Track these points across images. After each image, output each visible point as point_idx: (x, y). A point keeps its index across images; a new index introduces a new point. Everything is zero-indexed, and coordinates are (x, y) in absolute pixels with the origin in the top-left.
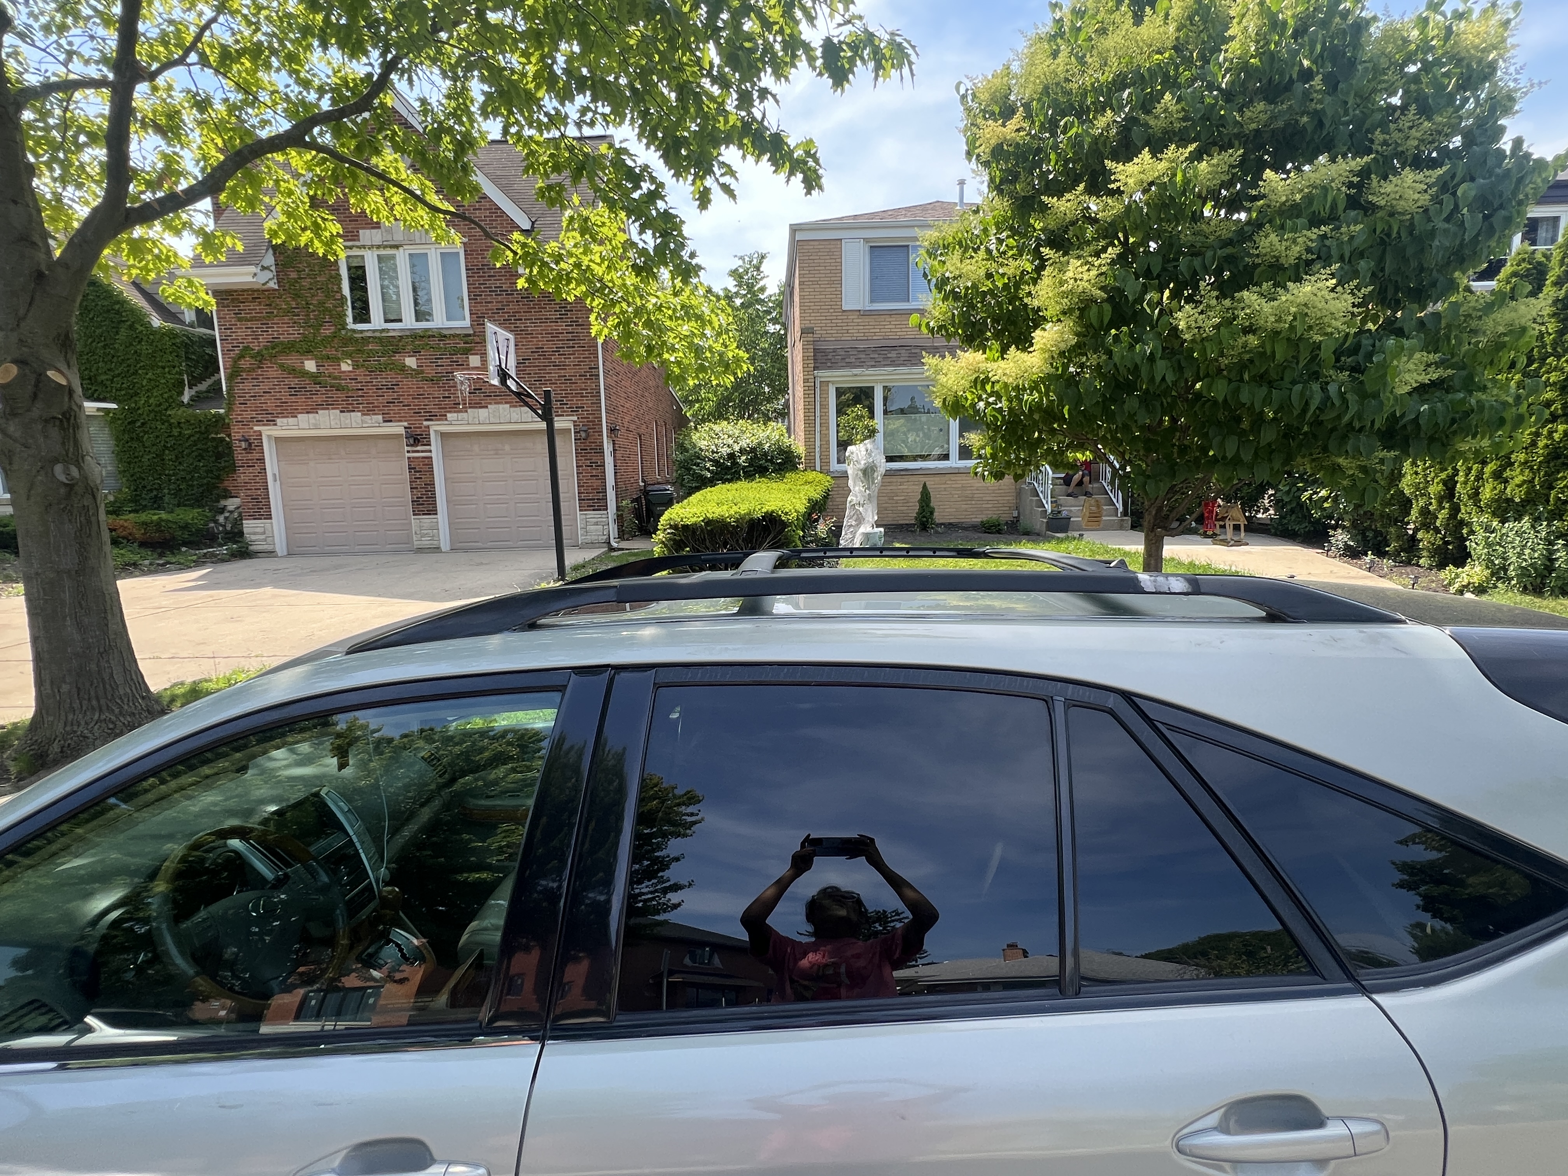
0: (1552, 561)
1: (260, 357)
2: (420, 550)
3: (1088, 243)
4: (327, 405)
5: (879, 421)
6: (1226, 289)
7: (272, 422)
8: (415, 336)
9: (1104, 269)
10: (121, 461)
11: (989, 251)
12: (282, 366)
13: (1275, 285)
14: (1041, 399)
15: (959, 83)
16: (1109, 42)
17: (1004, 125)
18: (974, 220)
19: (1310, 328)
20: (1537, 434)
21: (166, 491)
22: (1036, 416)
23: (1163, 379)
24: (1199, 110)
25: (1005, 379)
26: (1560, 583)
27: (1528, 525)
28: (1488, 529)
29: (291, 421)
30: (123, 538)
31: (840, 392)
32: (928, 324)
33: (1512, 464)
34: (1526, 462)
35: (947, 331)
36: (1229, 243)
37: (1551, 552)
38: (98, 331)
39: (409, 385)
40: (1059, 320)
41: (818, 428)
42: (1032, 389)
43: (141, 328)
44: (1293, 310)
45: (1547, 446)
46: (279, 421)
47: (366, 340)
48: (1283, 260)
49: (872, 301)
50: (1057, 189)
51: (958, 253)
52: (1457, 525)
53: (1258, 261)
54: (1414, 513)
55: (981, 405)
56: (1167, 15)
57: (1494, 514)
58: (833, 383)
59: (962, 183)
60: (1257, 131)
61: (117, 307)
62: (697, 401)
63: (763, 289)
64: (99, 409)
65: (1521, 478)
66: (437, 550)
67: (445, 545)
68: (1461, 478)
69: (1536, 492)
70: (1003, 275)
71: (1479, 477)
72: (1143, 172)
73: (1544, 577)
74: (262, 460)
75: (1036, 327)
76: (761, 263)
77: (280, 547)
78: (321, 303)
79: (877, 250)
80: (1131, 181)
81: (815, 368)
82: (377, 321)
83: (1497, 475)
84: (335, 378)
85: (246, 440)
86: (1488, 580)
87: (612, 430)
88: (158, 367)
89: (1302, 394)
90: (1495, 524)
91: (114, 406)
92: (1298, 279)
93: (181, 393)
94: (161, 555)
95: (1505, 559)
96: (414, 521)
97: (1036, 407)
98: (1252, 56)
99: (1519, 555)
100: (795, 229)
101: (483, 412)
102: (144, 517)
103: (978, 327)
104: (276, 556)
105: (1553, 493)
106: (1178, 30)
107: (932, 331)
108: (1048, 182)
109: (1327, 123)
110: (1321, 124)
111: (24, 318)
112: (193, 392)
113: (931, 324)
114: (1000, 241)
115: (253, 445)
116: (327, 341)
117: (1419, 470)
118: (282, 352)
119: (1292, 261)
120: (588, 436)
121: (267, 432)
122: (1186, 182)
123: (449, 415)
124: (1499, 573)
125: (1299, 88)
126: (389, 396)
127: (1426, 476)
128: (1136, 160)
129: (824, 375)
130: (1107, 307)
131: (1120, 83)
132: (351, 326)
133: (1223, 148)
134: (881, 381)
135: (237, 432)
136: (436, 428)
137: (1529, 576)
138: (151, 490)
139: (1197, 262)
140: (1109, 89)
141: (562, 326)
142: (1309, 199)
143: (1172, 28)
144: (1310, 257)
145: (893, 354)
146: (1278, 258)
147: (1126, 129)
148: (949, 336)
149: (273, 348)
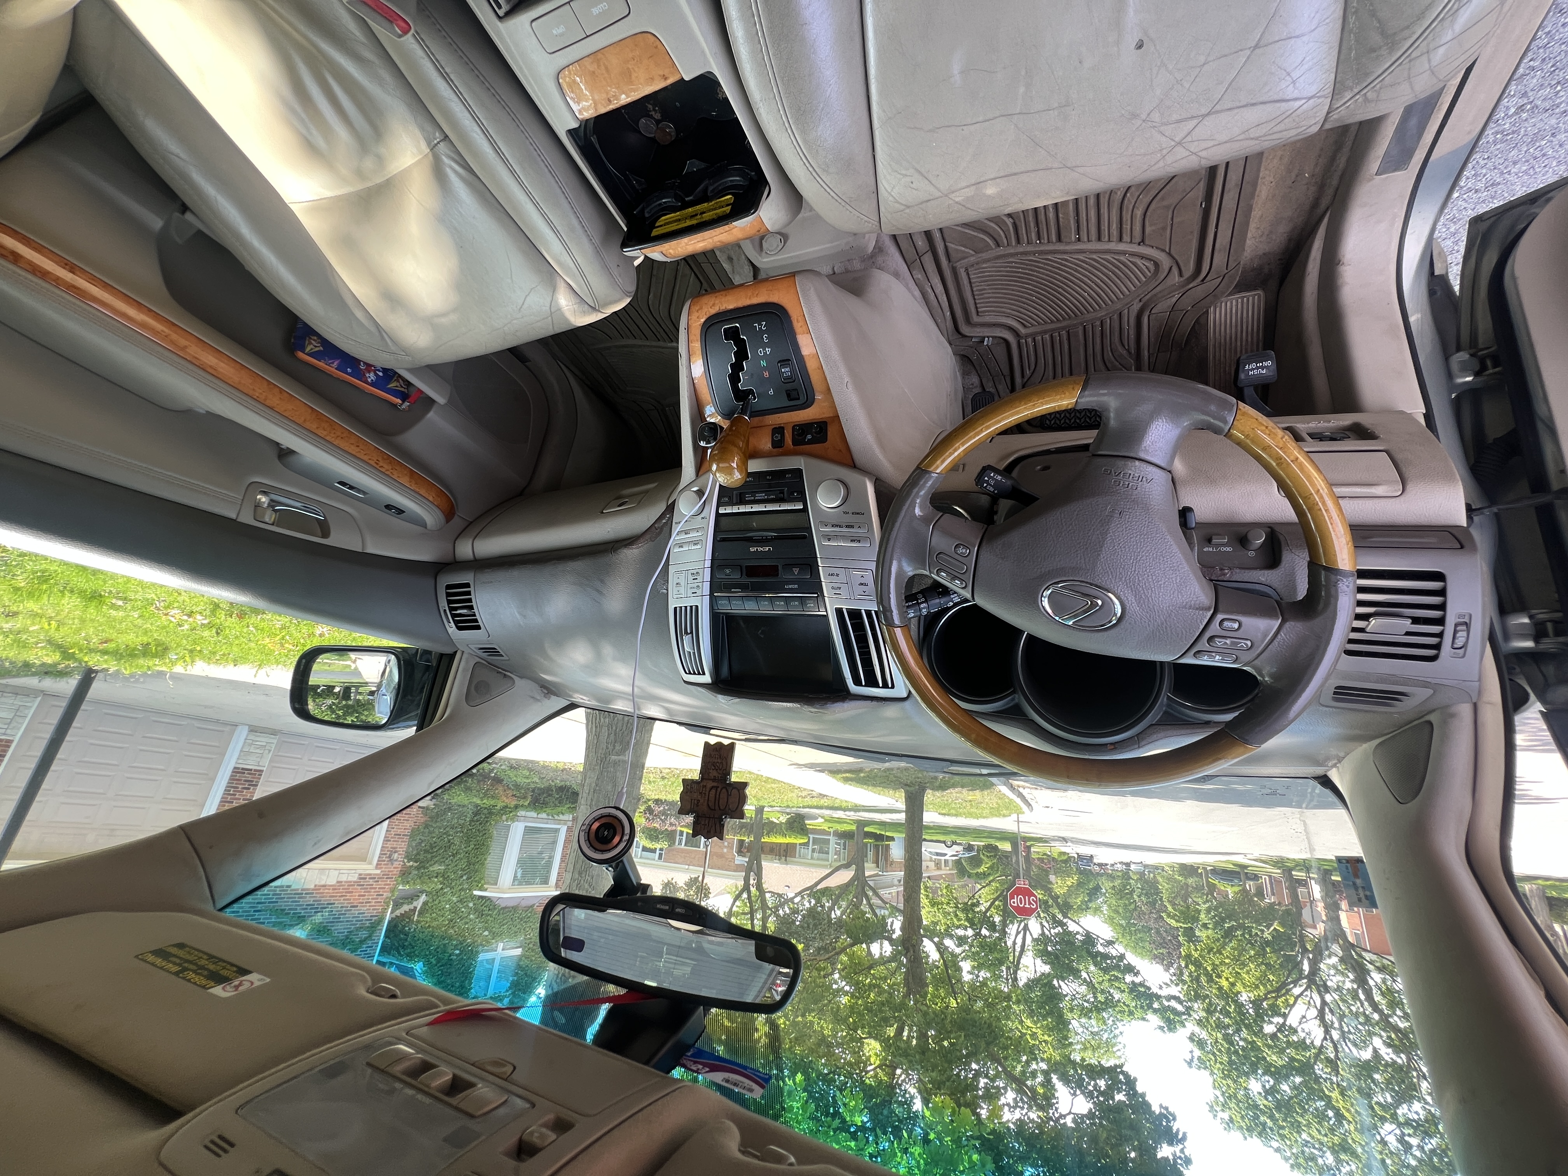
2: (274, 732)
10: (487, 847)
29: (344, 878)
43: (431, 962)
64: (486, 890)
66: (253, 730)
67: (242, 732)
85: (391, 860)
91: (476, 892)
96: (265, 764)
112: (415, 904)
115: (387, 856)
121: (370, 868)
135: (396, 868)
138: (477, 820)
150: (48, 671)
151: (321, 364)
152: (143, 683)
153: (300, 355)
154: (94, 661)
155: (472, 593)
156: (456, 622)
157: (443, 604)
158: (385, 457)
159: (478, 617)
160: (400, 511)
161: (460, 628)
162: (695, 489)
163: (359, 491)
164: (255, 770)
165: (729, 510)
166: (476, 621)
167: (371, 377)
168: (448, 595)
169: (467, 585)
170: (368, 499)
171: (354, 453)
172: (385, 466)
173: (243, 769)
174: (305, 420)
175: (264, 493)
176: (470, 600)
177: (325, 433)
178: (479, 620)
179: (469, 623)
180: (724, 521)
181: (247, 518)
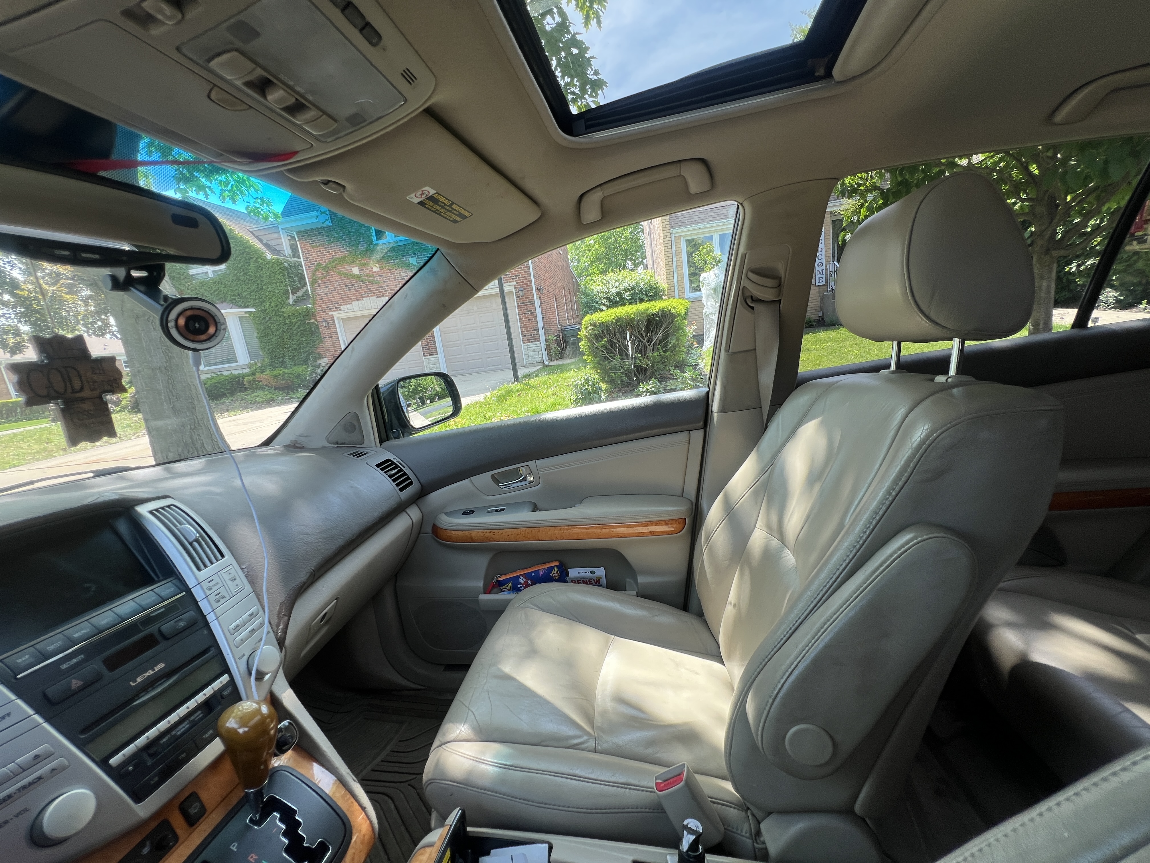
1: (327, 269)
4: (368, 294)
7: (338, 309)
8: (413, 243)
10: (262, 342)
12: (340, 273)
21: (287, 357)
29: (349, 306)
31: (689, 243)
41: (675, 270)
43: (261, 261)
46: (342, 307)
58: (684, 236)
64: (246, 313)
74: (336, 333)
78: (357, 230)
81: (671, 228)
82: (390, 237)
84: (371, 277)
85: (326, 321)
87: (539, 290)
88: (273, 283)
93: (288, 298)
96: (425, 360)
102: (276, 373)
112: (295, 297)
115: (330, 324)
116: (363, 253)
118: (339, 264)
120: (524, 294)
129: (677, 231)
132: (376, 242)
134: (717, 231)
135: (320, 317)
138: (279, 358)
145: (724, 211)
150: (529, 376)
151: (546, 566)
152: (497, 383)
153: (557, 563)
154: (519, 386)
155: (395, 486)
156: (393, 463)
157: (407, 471)
158: (491, 539)
159: (382, 472)
160: (465, 513)
161: (388, 460)
162: (267, 677)
163: (492, 511)
164: (427, 356)
165: (217, 685)
166: (382, 469)
167: (522, 580)
168: (408, 478)
169: (401, 490)
170: (485, 510)
171: (508, 530)
172: (488, 534)
173: (433, 355)
174: (539, 531)
175: (531, 482)
176: (394, 481)
177: (527, 531)
178: (380, 471)
179: (385, 466)
180: (216, 668)
181: (531, 464)
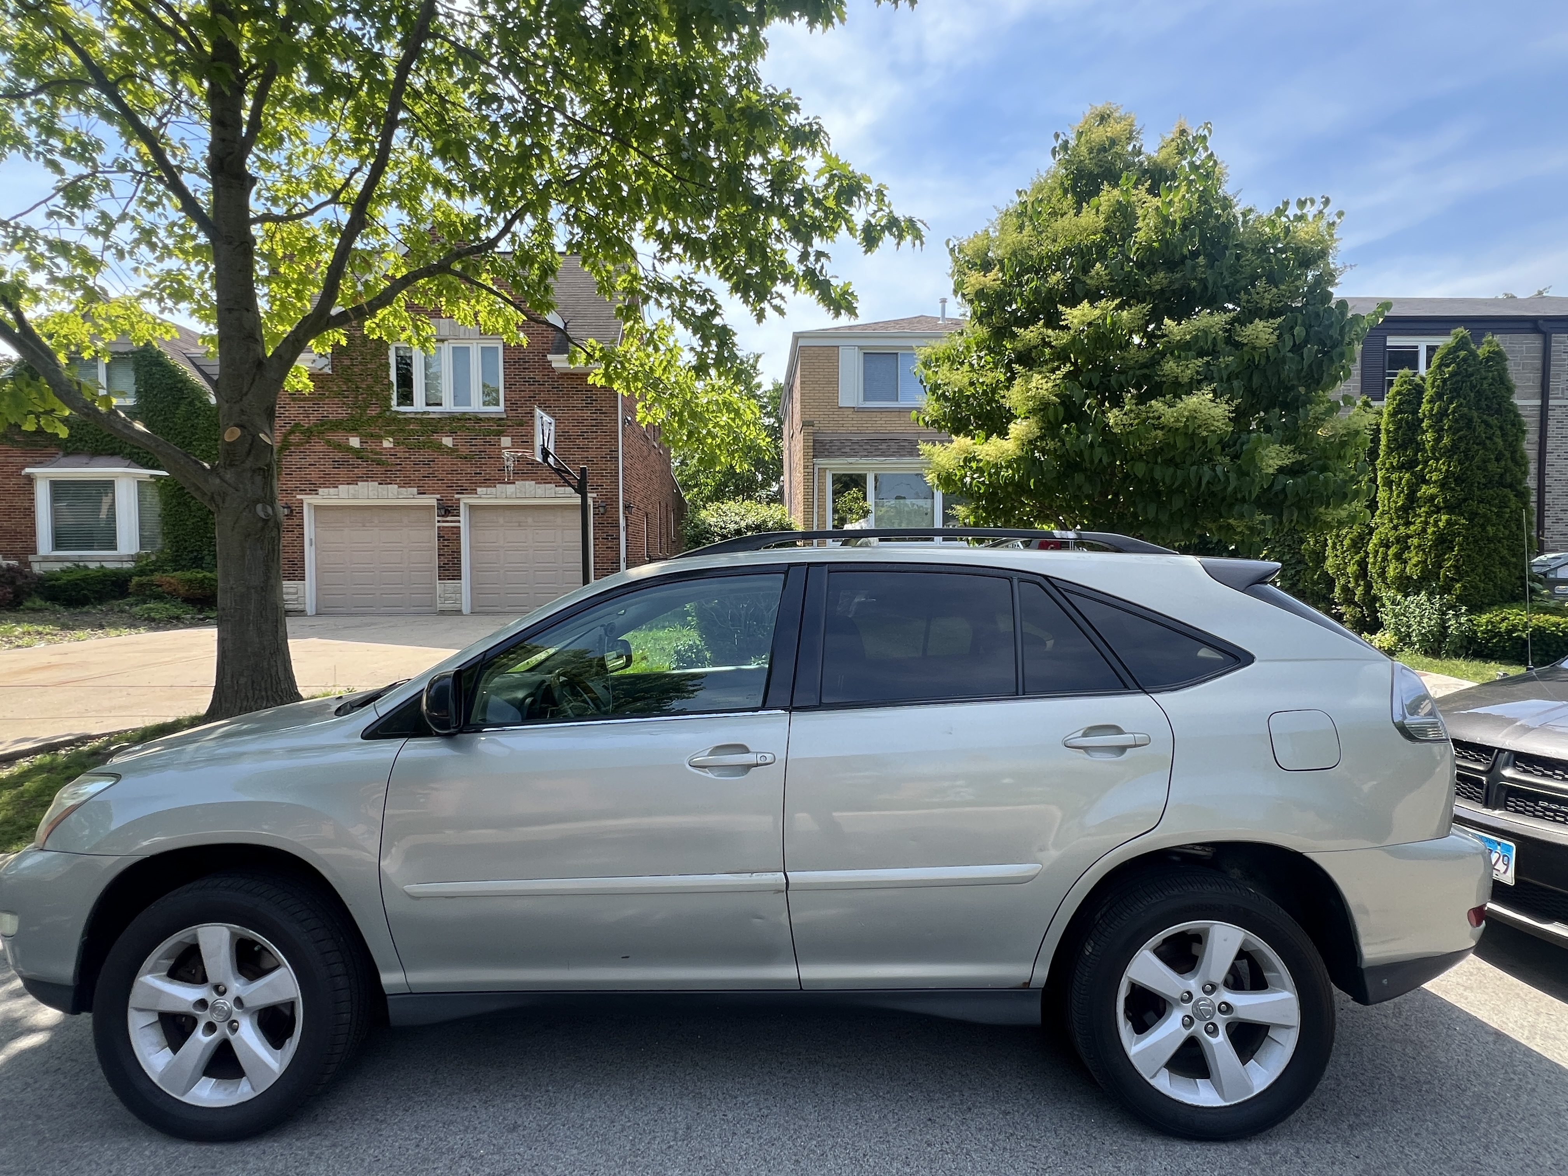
0: (1446, 628)
1: (309, 433)
2: (442, 613)
3: (1046, 362)
4: (366, 478)
5: (870, 503)
6: (1141, 399)
7: (314, 491)
8: (453, 418)
9: (1058, 381)
10: (166, 524)
11: (971, 365)
12: (328, 442)
13: (1174, 397)
14: (1014, 475)
15: (949, 240)
16: (1060, 224)
17: (985, 276)
18: (959, 340)
19: (1200, 426)
20: (1426, 523)
21: (206, 552)
22: (1010, 489)
23: (1101, 460)
24: (1119, 276)
25: (988, 458)
26: (1453, 647)
27: (1425, 598)
28: (1394, 602)
29: (332, 491)
30: (168, 593)
31: (837, 479)
32: (923, 419)
33: (1409, 547)
34: (1420, 546)
35: (939, 424)
36: (1144, 366)
37: (1444, 621)
38: (160, 406)
39: (445, 462)
40: (1026, 418)
41: (816, 510)
42: (1007, 467)
43: (199, 405)
44: (1186, 413)
45: (1434, 532)
46: (320, 490)
47: (408, 421)
48: (1180, 380)
49: (866, 399)
50: (1025, 323)
51: (947, 365)
52: (1371, 601)
53: (1164, 379)
54: (1337, 590)
55: (968, 480)
56: (1098, 210)
57: (1398, 590)
58: (830, 469)
59: (944, 301)
60: (1162, 290)
61: (179, 385)
62: (696, 486)
63: (759, 386)
64: (152, 476)
65: (1416, 559)
66: (459, 612)
67: (466, 609)
68: (1371, 560)
69: (1430, 571)
70: (983, 383)
71: (1384, 559)
72: (1083, 315)
73: (1440, 643)
74: (301, 526)
75: (1008, 422)
76: (757, 361)
77: (310, 607)
78: (370, 387)
79: (870, 356)
80: (1075, 321)
81: (814, 456)
82: (419, 404)
83: (1398, 557)
84: (376, 454)
85: (289, 507)
86: (1396, 645)
87: (627, 507)
88: (211, 439)
89: (1197, 472)
90: (1399, 597)
91: (165, 473)
92: (1189, 393)
94: (200, 611)
95: (1409, 627)
96: (440, 586)
97: (1010, 481)
98: (1154, 241)
99: (1420, 623)
100: (797, 337)
101: (510, 488)
102: (188, 575)
103: (963, 422)
104: (306, 615)
105: (1442, 571)
106: (1106, 220)
107: (927, 424)
108: (1017, 318)
109: (1210, 287)
110: (1206, 287)
111: (246, 394)
113: (927, 419)
114: (980, 358)
115: (295, 512)
116: (372, 420)
117: (1339, 553)
118: (330, 429)
119: (1186, 380)
120: (606, 511)
121: (309, 500)
122: (1113, 323)
123: (479, 489)
124: (1404, 639)
125: (1189, 262)
126: (425, 471)
127: (1344, 558)
128: (1079, 307)
129: (821, 462)
130: (1061, 409)
131: (1067, 252)
132: (395, 408)
133: (1140, 301)
134: (873, 469)
135: (282, 500)
136: (465, 500)
137: (1428, 641)
138: (192, 552)
139: (1122, 378)
140: (1059, 258)
141: (587, 414)
142: (1196, 338)
143: (1102, 217)
144: (1199, 377)
145: (884, 446)
146: (1177, 377)
147: (1070, 287)
148: (940, 428)
149: (322, 426)
164: (444, 579)
173: (454, 579)
